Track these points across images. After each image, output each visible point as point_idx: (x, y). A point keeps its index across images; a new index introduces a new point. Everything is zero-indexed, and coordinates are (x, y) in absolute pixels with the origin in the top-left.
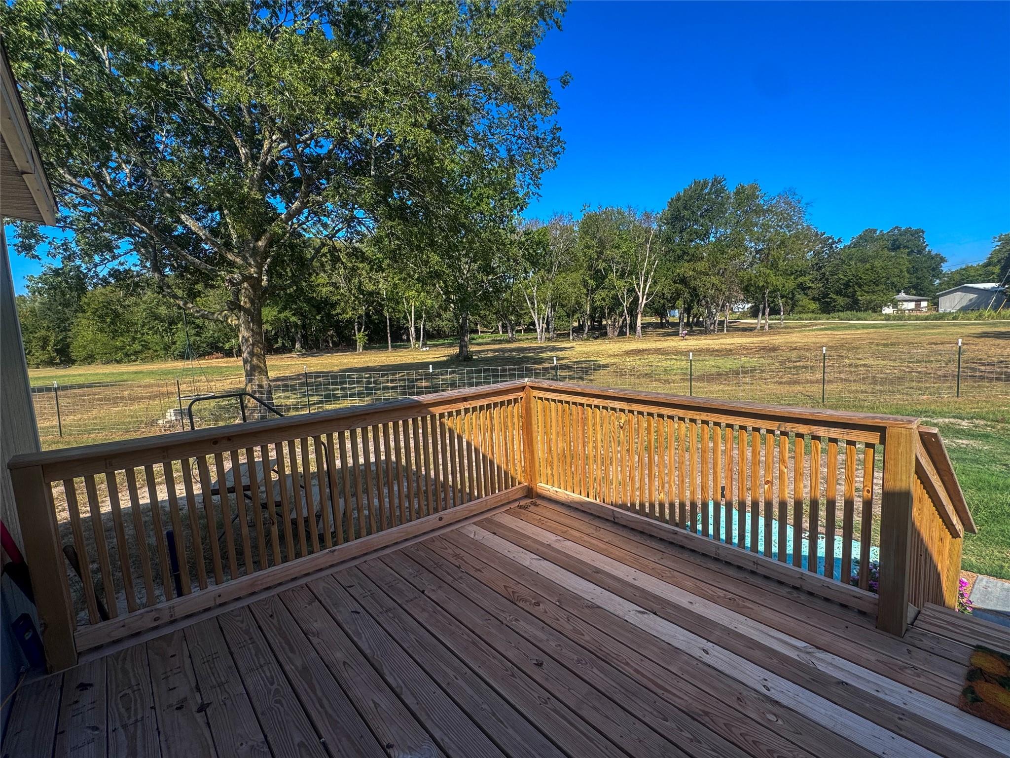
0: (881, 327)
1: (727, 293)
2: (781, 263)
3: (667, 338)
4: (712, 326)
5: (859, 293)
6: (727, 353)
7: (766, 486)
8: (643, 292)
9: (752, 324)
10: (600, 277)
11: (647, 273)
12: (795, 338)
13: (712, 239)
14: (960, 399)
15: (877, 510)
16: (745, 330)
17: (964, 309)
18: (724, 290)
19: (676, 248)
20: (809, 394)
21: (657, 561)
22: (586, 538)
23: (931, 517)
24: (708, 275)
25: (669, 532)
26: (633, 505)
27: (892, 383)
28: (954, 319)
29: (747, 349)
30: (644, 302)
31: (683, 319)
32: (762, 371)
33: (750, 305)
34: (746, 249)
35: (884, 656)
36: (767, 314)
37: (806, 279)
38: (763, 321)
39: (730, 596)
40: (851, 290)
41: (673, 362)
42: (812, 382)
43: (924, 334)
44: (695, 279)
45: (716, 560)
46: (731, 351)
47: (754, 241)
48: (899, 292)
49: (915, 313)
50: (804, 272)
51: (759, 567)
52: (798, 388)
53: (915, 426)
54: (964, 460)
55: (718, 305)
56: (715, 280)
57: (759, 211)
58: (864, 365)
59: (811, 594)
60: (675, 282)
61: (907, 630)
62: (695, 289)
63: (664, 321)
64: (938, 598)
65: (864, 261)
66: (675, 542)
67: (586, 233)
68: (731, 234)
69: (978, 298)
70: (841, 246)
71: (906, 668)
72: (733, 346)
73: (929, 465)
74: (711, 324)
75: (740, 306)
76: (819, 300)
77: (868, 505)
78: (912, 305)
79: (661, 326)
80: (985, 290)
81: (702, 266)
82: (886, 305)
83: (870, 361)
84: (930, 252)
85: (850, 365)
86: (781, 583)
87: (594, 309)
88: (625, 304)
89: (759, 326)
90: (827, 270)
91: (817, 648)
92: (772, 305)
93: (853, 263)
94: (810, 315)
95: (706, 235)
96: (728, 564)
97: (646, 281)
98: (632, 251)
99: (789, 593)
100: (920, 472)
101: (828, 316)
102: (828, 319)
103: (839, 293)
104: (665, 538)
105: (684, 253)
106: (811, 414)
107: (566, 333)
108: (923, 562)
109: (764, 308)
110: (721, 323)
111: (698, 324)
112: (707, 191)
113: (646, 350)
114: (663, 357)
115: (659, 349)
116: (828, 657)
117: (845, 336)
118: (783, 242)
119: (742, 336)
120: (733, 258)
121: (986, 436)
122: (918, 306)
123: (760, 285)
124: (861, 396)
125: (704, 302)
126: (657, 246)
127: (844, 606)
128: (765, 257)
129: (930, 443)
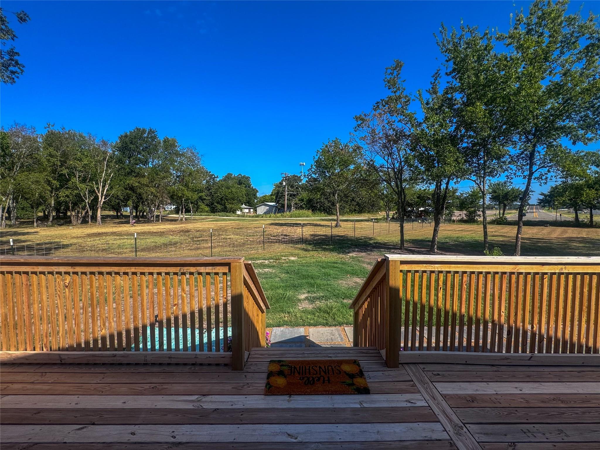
0: (236, 220)
1: (161, 199)
2: (190, 185)
3: (121, 225)
4: (152, 218)
5: (227, 204)
6: (161, 234)
7: (174, 308)
8: (102, 194)
9: (176, 217)
10: (64, 181)
11: (105, 181)
12: (199, 225)
13: (150, 165)
14: (265, 252)
15: (229, 308)
16: (172, 220)
17: (265, 213)
18: (159, 196)
19: (126, 167)
20: (205, 254)
21: (99, 382)
22: (29, 386)
23: (253, 305)
24: (148, 186)
25: (109, 357)
26: (79, 345)
27: (240, 246)
28: (262, 217)
29: (173, 232)
30: (103, 200)
31: (133, 213)
32: (181, 244)
33: (175, 207)
34: (171, 174)
35: (234, 384)
36: (184, 212)
37: (203, 194)
38: (182, 216)
39: (153, 385)
40: (223, 202)
41: (125, 241)
42: (207, 248)
43: (252, 224)
44: (140, 188)
45: (145, 364)
46: (163, 232)
47: (175, 170)
48: (242, 204)
49: (248, 214)
50: (202, 190)
51: (172, 360)
52: (200, 251)
53: (242, 261)
54: (267, 278)
55: (155, 205)
56: (153, 190)
57: (177, 154)
58: (230, 238)
59: (201, 365)
60: (126, 189)
61: (245, 365)
62: (140, 195)
63: (119, 214)
64: (258, 344)
65: (228, 188)
66: (115, 362)
67: (50, 145)
68: (162, 164)
69: (269, 209)
70: (218, 179)
71: (244, 386)
72: (165, 230)
73: (250, 280)
74: (151, 217)
75: (169, 207)
76: (209, 206)
77: (225, 305)
78: (247, 211)
79: (117, 217)
80: (271, 205)
81: (145, 181)
82: (238, 210)
83: (232, 236)
84: (253, 187)
85: (224, 239)
86: (185, 364)
87: (59, 204)
88: (87, 201)
89: (180, 219)
90: (213, 191)
91: (204, 395)
92: (187, 207)
93: (223, 188)
94: (206, 213)
95: (146, 163)
96: (153, 364)
97: (104, 187)
98: (92, 165)
99: (190, 369)
100: (246, 283)
101: (214, 214)
102: (214, 216)
103: (218, 203)
104: (107, 362)
105: (132, 171)
106: (197, 260)
107: (30, 221)
108: (251, 328)
109: (182, 208)
110: (158, 216)
111: (143, 216)
112: (146, 135)
113: (105, 233)
114: (118, 238)
115: (115, 233)
116: (209, 398)
117: (221, 225)
118: (191, 174)
119: (170, 224)
120: (163, 178)
121: (274, 266)
122: (250, 211)
123: (180, 196)
124: (228, 253)
125: (146, 203)
126: (112, 164)
127: (217, 365)
128: (181, 179)
129: (249, 268)
